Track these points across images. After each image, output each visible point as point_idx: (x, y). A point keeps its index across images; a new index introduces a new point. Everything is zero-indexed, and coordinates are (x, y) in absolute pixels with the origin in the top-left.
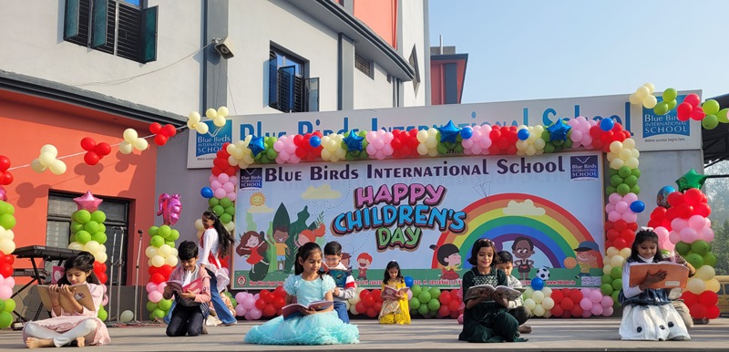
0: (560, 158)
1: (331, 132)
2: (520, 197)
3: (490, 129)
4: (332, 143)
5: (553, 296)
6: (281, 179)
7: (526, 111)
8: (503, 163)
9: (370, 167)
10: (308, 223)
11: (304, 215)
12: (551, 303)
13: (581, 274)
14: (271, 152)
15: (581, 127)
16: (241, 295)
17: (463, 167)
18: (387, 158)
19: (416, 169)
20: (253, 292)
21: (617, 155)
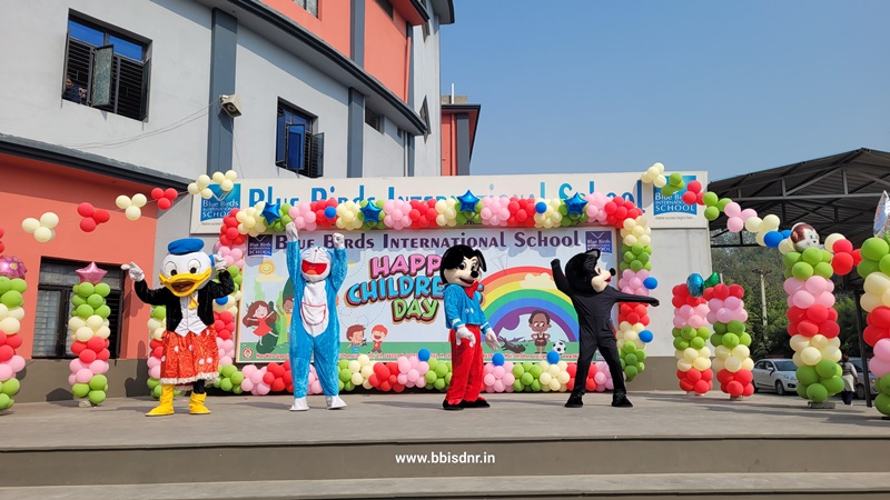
1: (346, 200)
2: (537, 271)
3: (508, 202)
4: (348, 212)
5: (568, 370)
7: (543, 185)
9: (386, 236)
12: (566, 377)
15: (596, 203)
16: (247, 369)
17: (481, 239)
18: (404, 228)
19: (433, 240)
20: (259, 366)
21: (629, 232)
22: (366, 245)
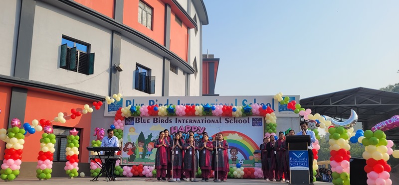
0: (248, 118)
1: (162, 105)
2: (233, 132)
3: (222, 107)
4: (162, 109)
5: (244, 170)
6: (141, 122)
7: (236, 100)
8: (227, 119)
9: (176, 119)
10: (152, 140)
11: (150, 136)
12: (243, 173)
13: (255, 162)
14: (138, 112)
15: (255, 107)
16: (125, 167)
17: (212, 120)
18: (183, 116)
19: (194, 120)
20: (130, 166)
21: (268, 118)
22: (169, 122)
